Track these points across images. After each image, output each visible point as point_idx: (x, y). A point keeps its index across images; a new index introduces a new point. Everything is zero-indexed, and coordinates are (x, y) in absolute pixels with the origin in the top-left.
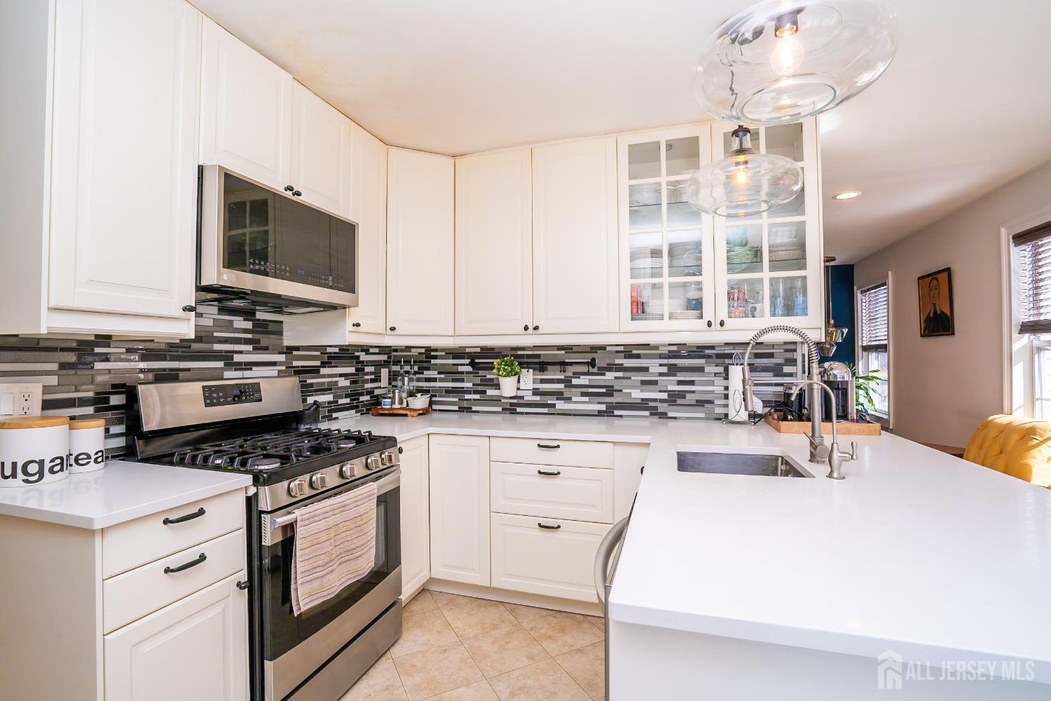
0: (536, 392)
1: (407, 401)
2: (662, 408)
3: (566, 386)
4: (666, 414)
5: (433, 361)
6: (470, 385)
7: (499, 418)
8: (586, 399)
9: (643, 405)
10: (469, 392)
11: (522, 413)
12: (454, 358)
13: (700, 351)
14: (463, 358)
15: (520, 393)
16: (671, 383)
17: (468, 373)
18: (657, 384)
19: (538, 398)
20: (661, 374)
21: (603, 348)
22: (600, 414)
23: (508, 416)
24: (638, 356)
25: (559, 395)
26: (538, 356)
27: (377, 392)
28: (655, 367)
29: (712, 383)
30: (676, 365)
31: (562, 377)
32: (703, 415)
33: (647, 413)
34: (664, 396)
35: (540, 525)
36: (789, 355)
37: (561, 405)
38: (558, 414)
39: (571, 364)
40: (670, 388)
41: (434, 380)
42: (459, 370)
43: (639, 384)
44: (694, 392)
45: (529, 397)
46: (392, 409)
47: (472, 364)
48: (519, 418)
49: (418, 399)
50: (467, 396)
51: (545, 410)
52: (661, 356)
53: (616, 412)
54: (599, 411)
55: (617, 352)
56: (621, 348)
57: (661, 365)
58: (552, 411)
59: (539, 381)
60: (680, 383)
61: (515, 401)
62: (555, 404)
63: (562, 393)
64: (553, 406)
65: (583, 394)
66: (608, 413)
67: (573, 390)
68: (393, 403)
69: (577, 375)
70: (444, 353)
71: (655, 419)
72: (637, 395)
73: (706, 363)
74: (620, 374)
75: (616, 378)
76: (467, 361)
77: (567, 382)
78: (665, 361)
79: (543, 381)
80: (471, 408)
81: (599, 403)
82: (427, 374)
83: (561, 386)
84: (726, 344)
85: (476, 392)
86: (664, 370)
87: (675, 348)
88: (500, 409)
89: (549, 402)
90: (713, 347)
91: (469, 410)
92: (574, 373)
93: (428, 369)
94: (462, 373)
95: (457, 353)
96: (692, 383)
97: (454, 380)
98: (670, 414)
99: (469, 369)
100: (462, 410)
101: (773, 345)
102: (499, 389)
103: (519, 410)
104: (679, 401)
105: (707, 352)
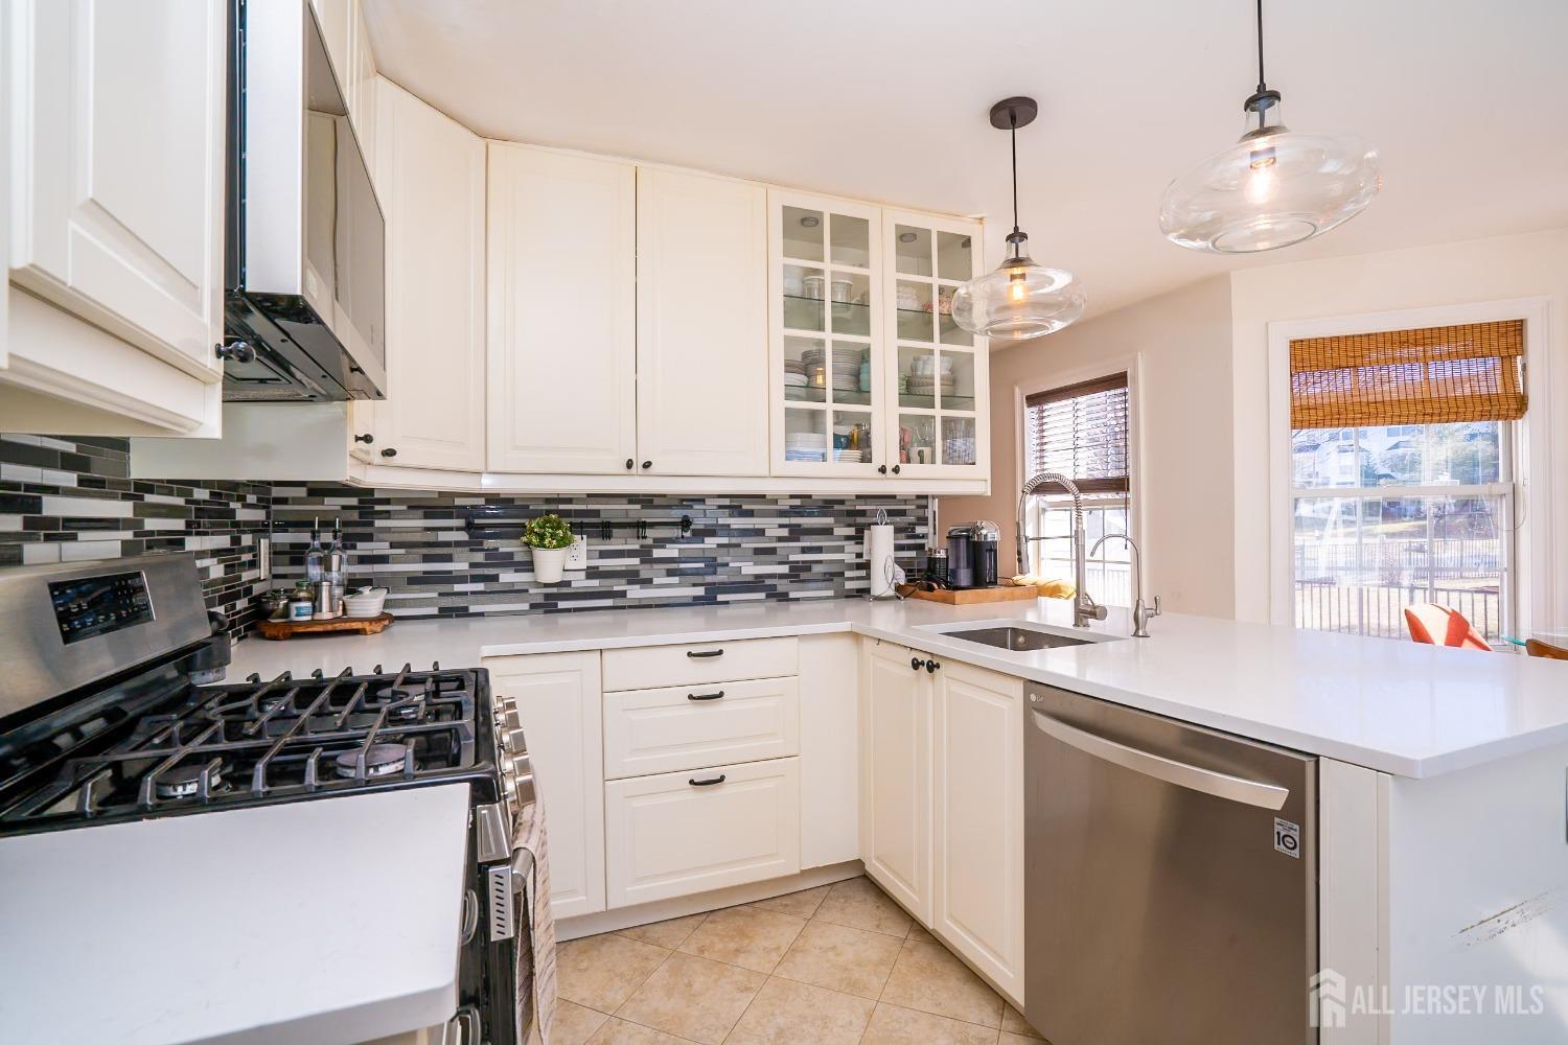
0: (592, 573)
1: (344, 605)
2: (782, 586)
3: (642, 562)
4: (787, 594)
5: (378, 523)
6: (464, 566)
7: (523, 622)
8: (675, 580)
9: (756, 584)
10: (462, 579)
11: (568, 610)
12: (426, 516)
13: (828, 505)
14: (450, 516)
15: (568, 577)
16: (793, 550)
17: (458, 544)
18: (775, 553)
19: (595, 583)
20: (780, 539)
21: (701, 499)
22: (697, 601)
23: (539, 616)
24: (750, 514)
25: (632, 577)
26: (596, 513)
27: (257, 589)
28: (773, 527)
29: (841, 550)
30: (799, 525)
31: (637, 547)
32: (831, 593)
33: (762, 596)
34: (785, 569)
35: (692, 782)
36: (920, 512)
37: (635, 592)
38: (630, 607)
39: (653, 525)
40: (792, 558)
41: (383, 559)
42: (440, 539)
43: (751, 553)
44: (820, 562)
45: (580, 582)
46: (313, 622)
47: (469, 527)
48: (563, 619)
49: (366, 597)
50: (458, 588)
51: (609, 602)
52: (782, 514)
53: (720, 598)
54: (696, 598)
55: (720, 507)
56: (727, 502)
57: (781, 526)
58: (620, 602)
59: (597, 554)
60: (804, 550)
61: (555, 590)
62: (625, 592)
63: (637, 573)
64: (623, 594)
65: (670, 573)
66: (709, 600)
67: (656, 566)
68: (316, 609)
69: (661, 543)
70: (404, 508)
71: (773, 603)
72: (750, 569)
73: (836, 522)
74: (725, 540)
75: (719, 546)
76: (461, 522)
77: (645, 555)
78: (785, 521)
79: (603, 555)
80: (467, 608)
81: (694, 585)
82: (363, 548)
83: (636, 561)
84: (858, 497)
85: (475, 579)
86: (785, 532)
87: (797, 502)
88: (526, 607)
89: (616, 588)
90: (842, 502)
91: (463, 613)
92: (655, 540)
93: (369, 538)
94: (447, 544)
95: (435, 506)
96: (819, 550)
97: (427, 559)
98: (792, 595)
99: (463, 536)
100: (445, 613)
101: (905, 501)
102: (533, 571)
103: (562, 605)
104: (803, 576)
105: (836, 507)
